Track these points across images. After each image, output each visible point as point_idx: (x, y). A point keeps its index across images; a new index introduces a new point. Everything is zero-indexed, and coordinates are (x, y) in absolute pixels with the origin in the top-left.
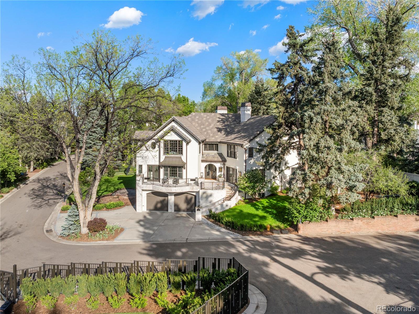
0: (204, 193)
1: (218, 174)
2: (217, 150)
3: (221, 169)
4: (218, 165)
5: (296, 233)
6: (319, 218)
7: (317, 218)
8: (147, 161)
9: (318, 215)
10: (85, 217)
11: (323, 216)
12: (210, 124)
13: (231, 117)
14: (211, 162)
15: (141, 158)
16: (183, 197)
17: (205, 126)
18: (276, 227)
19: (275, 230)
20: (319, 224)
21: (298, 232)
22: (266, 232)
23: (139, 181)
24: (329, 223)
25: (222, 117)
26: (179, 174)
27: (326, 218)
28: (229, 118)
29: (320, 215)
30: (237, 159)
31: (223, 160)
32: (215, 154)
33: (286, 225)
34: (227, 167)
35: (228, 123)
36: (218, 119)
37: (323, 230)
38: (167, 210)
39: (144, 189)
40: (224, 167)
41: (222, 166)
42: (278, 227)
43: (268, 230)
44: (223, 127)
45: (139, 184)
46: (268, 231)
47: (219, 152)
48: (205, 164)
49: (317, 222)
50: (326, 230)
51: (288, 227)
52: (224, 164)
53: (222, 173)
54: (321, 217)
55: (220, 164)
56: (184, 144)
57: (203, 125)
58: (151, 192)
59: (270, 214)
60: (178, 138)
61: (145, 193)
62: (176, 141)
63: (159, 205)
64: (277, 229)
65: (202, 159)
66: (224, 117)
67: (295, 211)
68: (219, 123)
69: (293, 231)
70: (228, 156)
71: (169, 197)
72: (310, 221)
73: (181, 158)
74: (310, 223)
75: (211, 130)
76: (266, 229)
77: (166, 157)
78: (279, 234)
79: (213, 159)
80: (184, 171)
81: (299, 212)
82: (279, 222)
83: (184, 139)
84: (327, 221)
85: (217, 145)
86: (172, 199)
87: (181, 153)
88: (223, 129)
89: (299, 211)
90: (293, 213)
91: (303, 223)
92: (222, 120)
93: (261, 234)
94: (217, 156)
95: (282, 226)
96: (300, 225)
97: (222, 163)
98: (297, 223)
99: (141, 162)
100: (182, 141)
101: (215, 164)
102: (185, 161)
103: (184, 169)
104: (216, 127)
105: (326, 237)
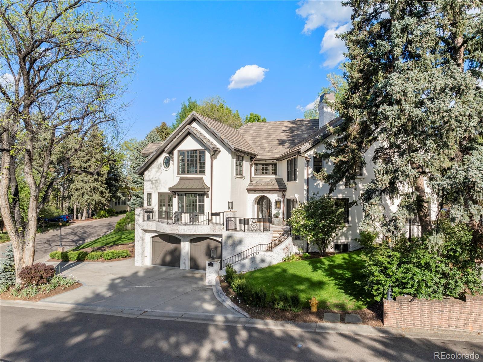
0: (229, 237)
1: (274, 211)
2: (276, 174)
3: (278, 203)
4: (273, 198)
5: (378, 324)
6: (441, 289)
7: (435, 288)
8: (158, 188)
9: (437, 280)
10: (20, 260)
11: (453, 285)
12: (270, 135)
13: (306, 124)
14: (262, 191)
15: (150, 182)
16: (204, 243)
17: (261, 139)
18: (336, 306)
19: (330, 312)
20: (440, 306)
21: (383, 322)
22: (306, 314)
23: (139, 215)
24: (468, 303)
25: (291, 125)
26: (200, 206)
27: (459, 290)
28: (303, 125)
29: (444, 281)
30: (297, 181)
31: (282, 187)
32: (271, 180)
33: (361, 303)
34: (288, 200)
35: (299, 133)
36: (284, 128)
37: (451, 322)
38: (179, 267)
39: (145, 228)
40: (284, 201)
41: (281, 199)
42: (342, 307)
43: (314, 309)
44: (290, 138)
45: (138, 220)
46: (313, 313)
47: (277, 177)
48: (254, 196)
49: (434, 299)
50: (461, 323)
51: (365, 308)
52: (284, 196)
53: (281, 211)
54: (446, 286)
55: (276, 195)
56: (208, 155)
57: (260, 137)
58: (156, 234)
59: (336, 279)
60: (198, 147)
61: (148, 237)
62: (196, 151)
63: (168, 258)
64: (335, 310)
65: (249, 187)
66: (294, 125)
67: (375, 269)
68: (284, 134)
69: (372, 319)
70: (288, 180)
71: (182, 244)
72: (415, 296)
73: (202, 179)
74: (416, 300)
75: (268, 143)
76: (307, 306)
77: (181, 179)
78: (333, 322)
79: (266, 187)
80: (207, 201)
81: (384, 271)
82: (347, 296)
83: (206, 148)
84: (462, 297)
85: (275, 164)
86: (185, 247)
87: (203, 171)
88: (289, 140)
89: (386, 269)
90: (371, 273)
91: (395, 299)
92: (290, 129)
93: (293, 320)
94: (274, 182)
95: (350, 303)
96: (389, 305)
97: (281, 193)
98: (382, 299)
99: (150, 188)
100: (204, 151)
101: (269, 196)
102: (209, 185)
103: (208, 197)
104: (279, 138)
105: (455, 343)
